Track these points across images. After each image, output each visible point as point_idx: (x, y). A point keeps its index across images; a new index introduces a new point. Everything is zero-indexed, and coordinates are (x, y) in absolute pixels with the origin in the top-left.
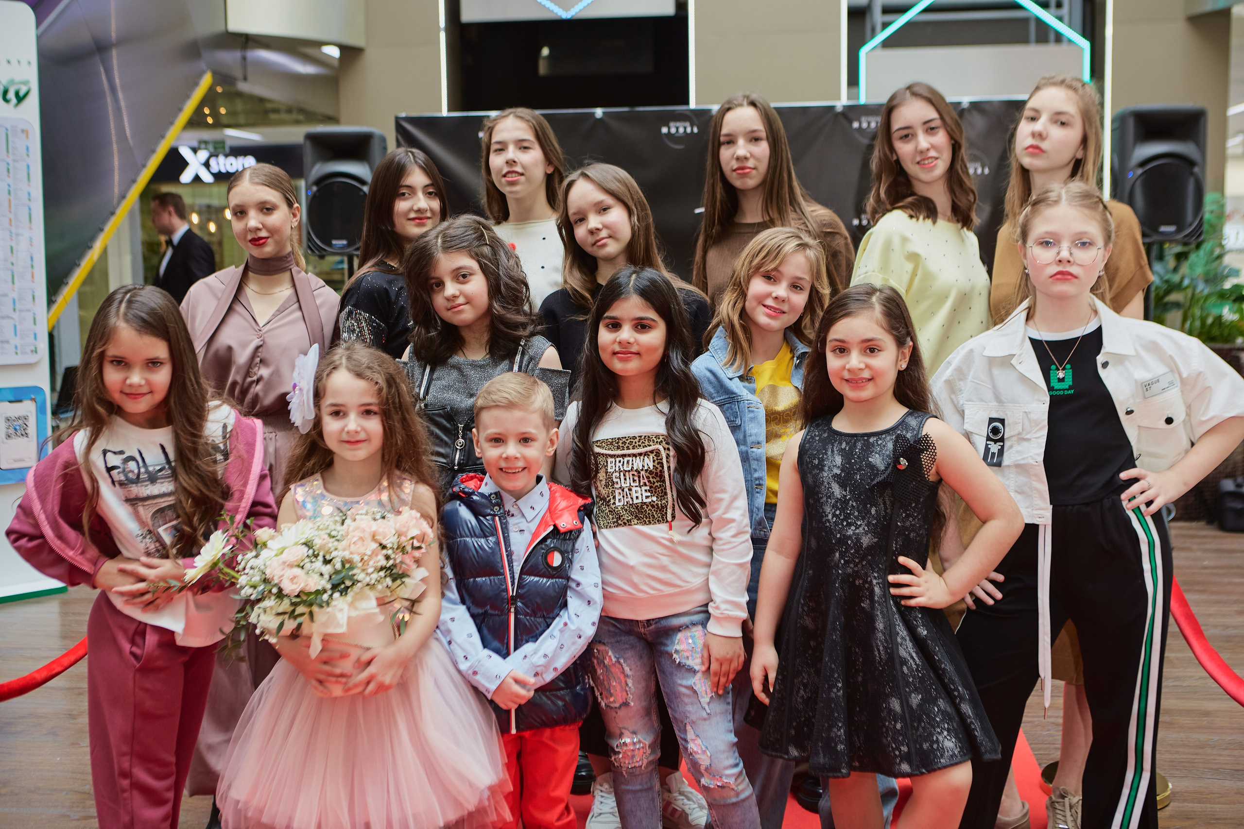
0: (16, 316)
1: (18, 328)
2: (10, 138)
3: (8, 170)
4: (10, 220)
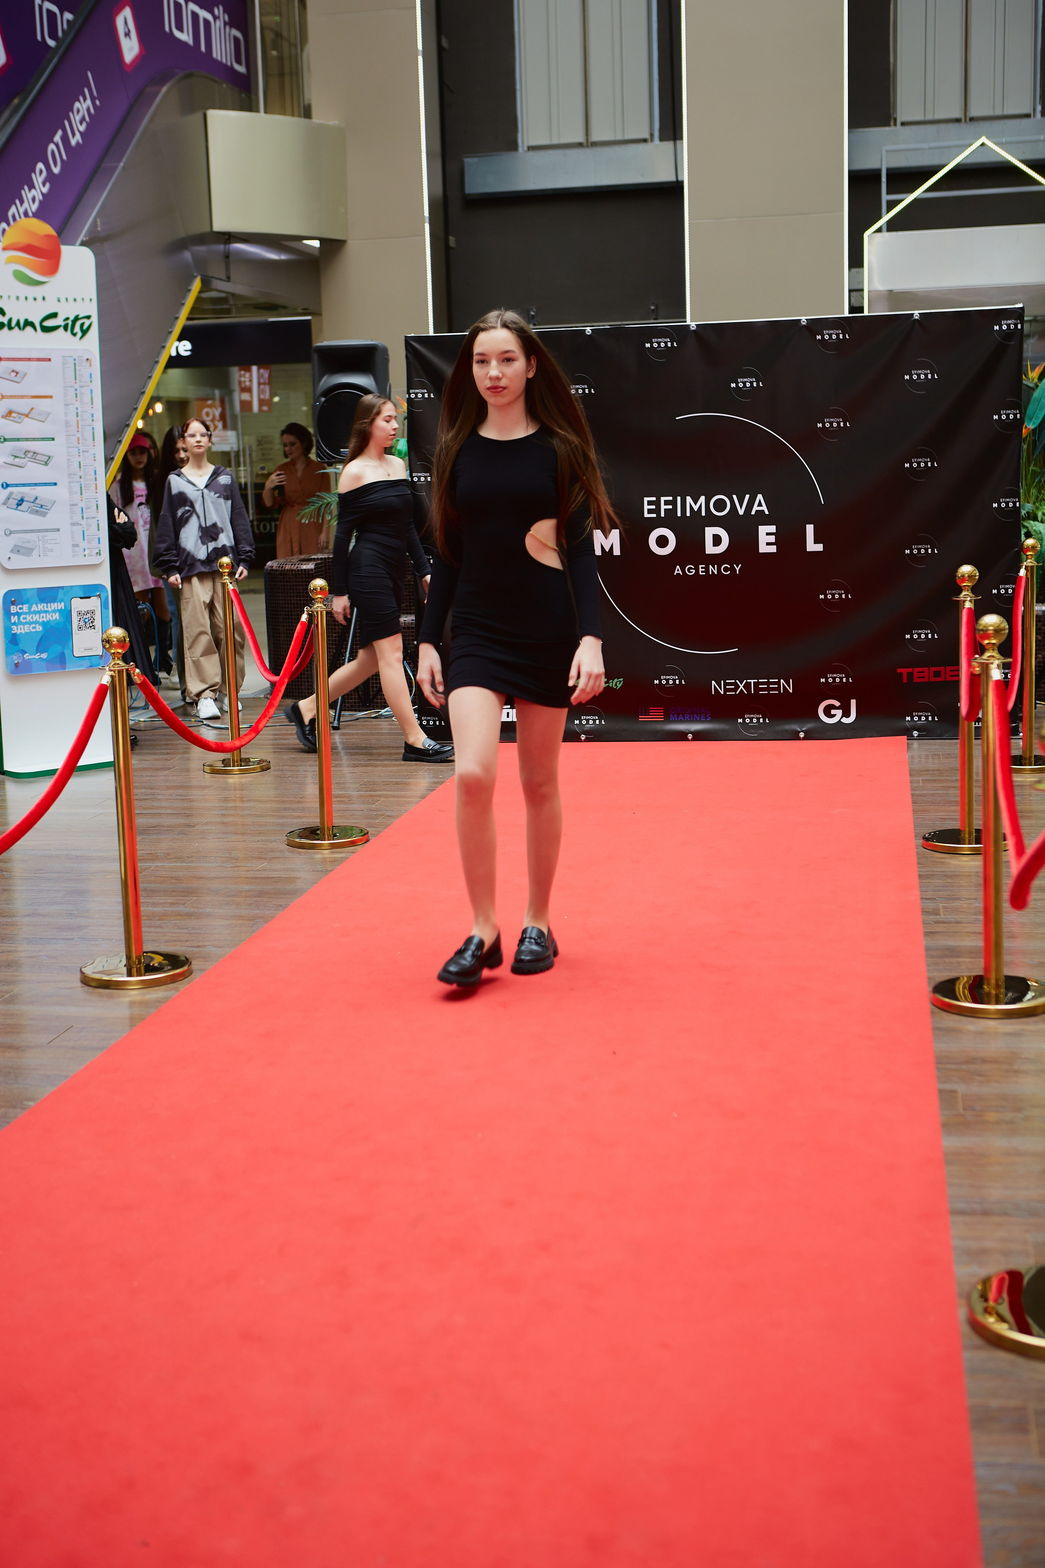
0: (84, 522)
1: (85, 532)
2: (78, 368)
3: (76, 397)
4: (78, 438)
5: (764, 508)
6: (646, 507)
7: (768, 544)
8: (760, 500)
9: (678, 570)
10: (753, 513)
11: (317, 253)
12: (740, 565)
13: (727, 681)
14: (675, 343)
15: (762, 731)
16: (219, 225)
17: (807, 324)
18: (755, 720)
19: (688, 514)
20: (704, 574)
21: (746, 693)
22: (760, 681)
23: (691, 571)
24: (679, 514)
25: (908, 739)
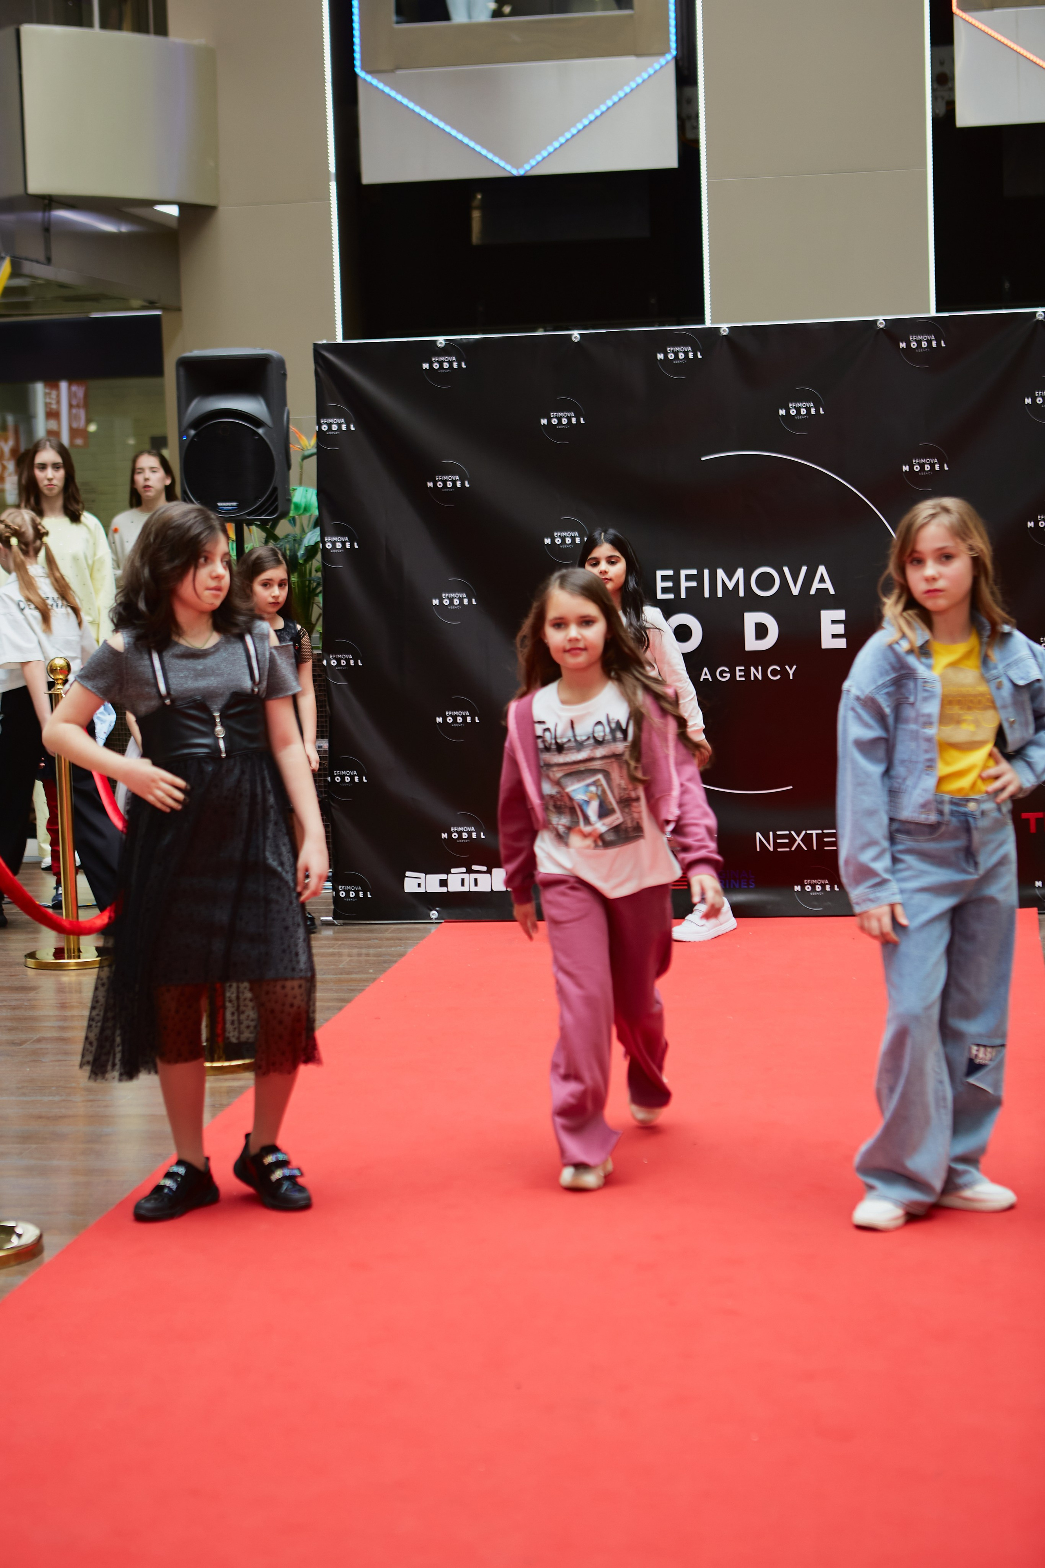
5: (828, 585)
6: (660, 584)
7: (834, 636)
8: (822, 575)
9: (706, 674)
10: (813, 592)
11: (174, 224)
12: (795, 667)
13: (778, 833)
14: (699, 354)
15: (829, 903)
16: (36, 186)
17: (885, 327)
18: (818, 888)
19: (720, 594)
20: (743, 679)
21: (805, 849)
22: (825, 831)
23: (724, 675)
24: (707, 595)
25: (1039, 913)
